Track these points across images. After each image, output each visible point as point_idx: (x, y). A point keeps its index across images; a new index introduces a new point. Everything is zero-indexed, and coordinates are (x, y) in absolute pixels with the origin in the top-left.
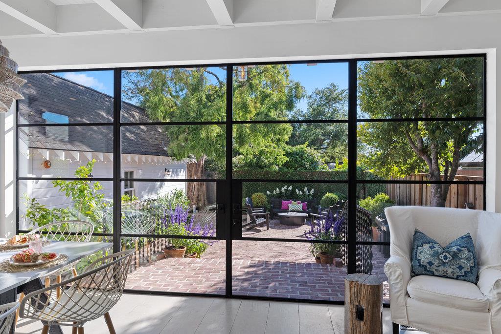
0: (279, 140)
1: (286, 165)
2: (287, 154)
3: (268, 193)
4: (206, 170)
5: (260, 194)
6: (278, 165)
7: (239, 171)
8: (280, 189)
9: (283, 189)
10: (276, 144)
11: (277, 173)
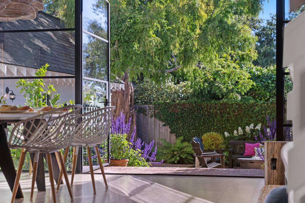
0: (242, 58)
1: (252, 92)
2: (254, 78)
3: (226, 134)
4: (136, 103)
5: (214, 134)
6: (239, 93)
7: (184, 104)
8: (244, 129)
9: (248, 129)
10: (238, 64)
11: (240, 106)
